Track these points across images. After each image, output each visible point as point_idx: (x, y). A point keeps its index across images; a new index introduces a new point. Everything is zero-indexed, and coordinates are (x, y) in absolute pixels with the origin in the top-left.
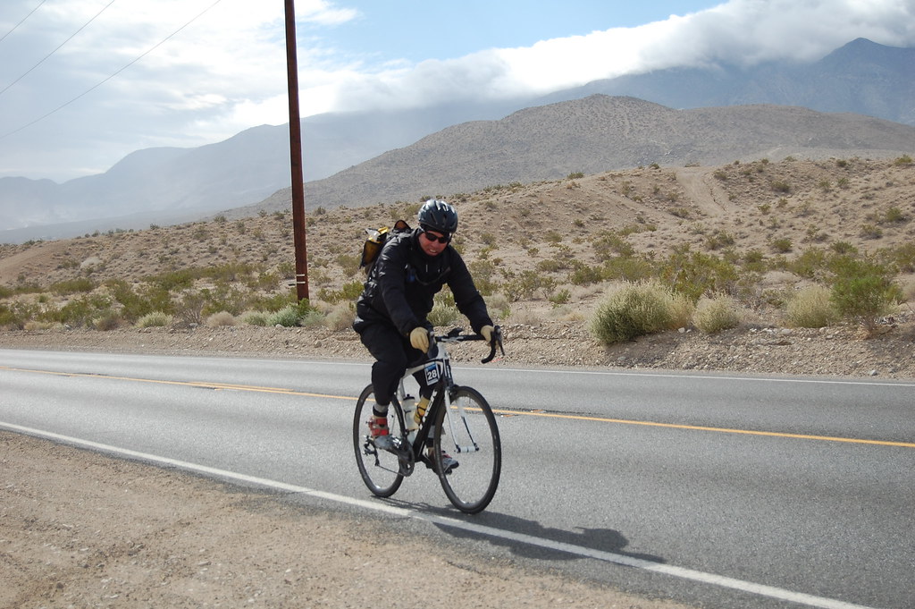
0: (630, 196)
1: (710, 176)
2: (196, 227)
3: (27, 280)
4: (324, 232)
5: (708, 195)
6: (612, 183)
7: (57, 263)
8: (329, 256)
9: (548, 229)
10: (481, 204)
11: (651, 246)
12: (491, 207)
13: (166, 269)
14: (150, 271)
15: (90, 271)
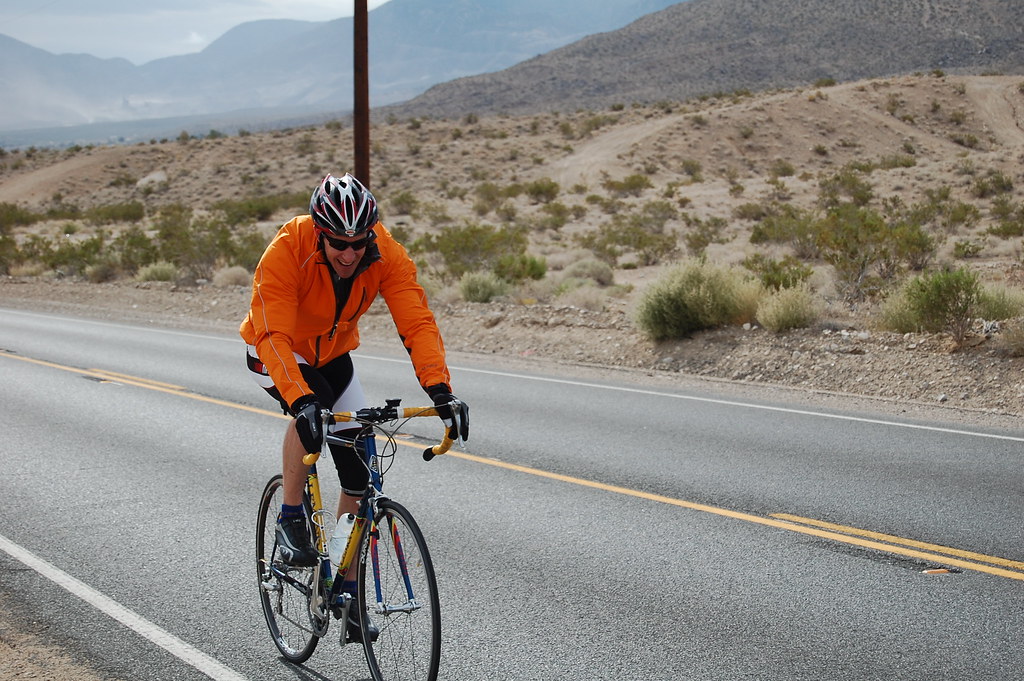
0: (898, 113)
1: (1014, 90)
2: (300, 135)
3: (63, 201)
4: (468, 149)
5: (1009, 117)
6: (874, 94)
7: (109, 178)
8: (470, 184)
9: (777, 157)
10: (686, 118)
11: (898, 188)
12: (700, 123)
13: (249, 193)
14: (227, 194)
15: (148, 191)
